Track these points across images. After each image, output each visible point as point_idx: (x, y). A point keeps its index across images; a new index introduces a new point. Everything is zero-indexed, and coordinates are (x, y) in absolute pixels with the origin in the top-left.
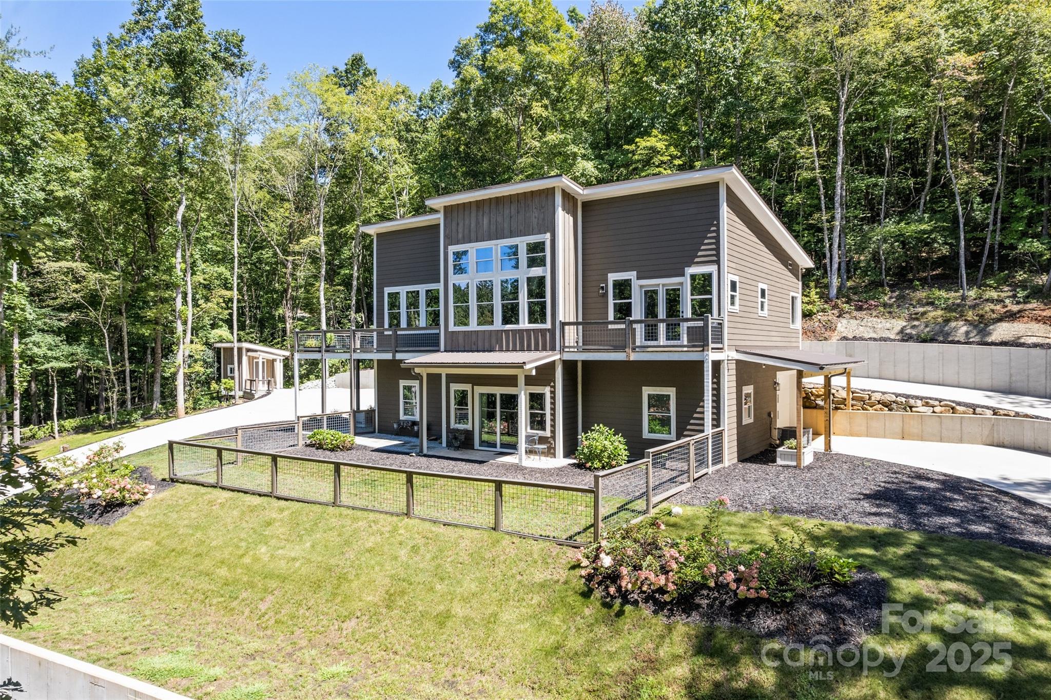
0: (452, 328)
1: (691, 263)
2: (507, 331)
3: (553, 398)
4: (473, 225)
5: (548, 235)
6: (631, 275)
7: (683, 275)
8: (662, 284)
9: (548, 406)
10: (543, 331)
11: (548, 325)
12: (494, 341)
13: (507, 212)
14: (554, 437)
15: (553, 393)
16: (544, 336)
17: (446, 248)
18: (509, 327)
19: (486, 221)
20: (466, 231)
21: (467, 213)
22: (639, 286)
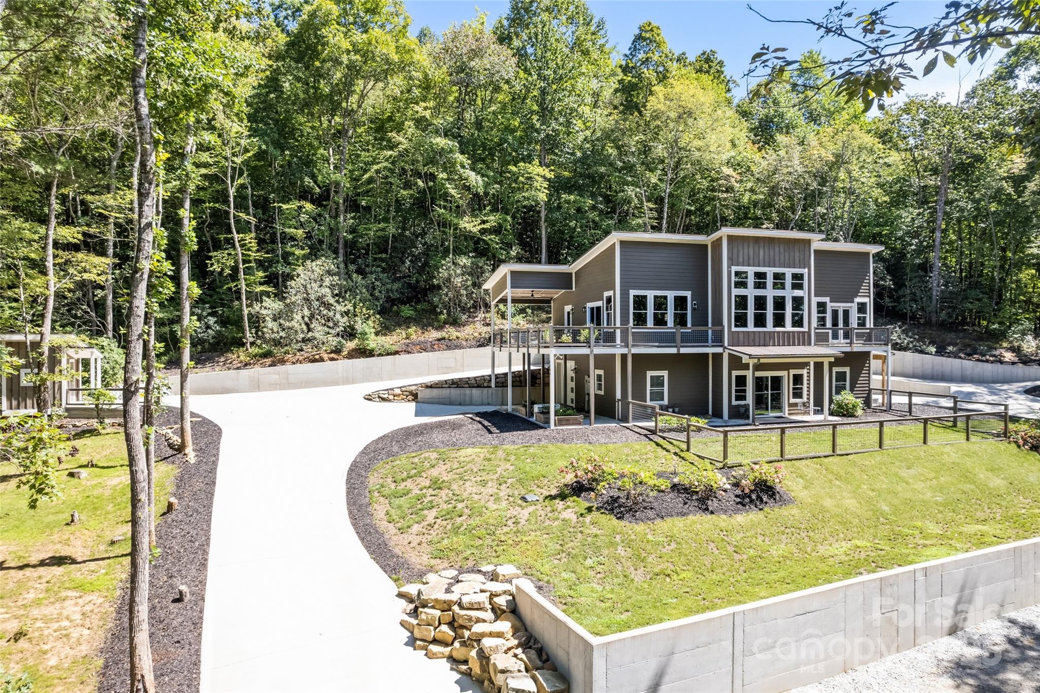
0: (734, 329)
1: (856, 296)
2: (779, 332)
3: (809, 376)
4: (751, 254)
5: (806, 270)
6: (827, 300)
7: (853, 302)
8: (841, 306)
9: (805, 382)
10: (804, 333)
11: (805, 329)
12: (767, 339)
13: (777, 249)
14: (809, 403)
15: (808, 373)
16: (804, 336)
17: (729, 267)
18: (778, 329)
19: (761, 253)
20: (746, 258)
21: (746, 244)
22: (830, 306)
